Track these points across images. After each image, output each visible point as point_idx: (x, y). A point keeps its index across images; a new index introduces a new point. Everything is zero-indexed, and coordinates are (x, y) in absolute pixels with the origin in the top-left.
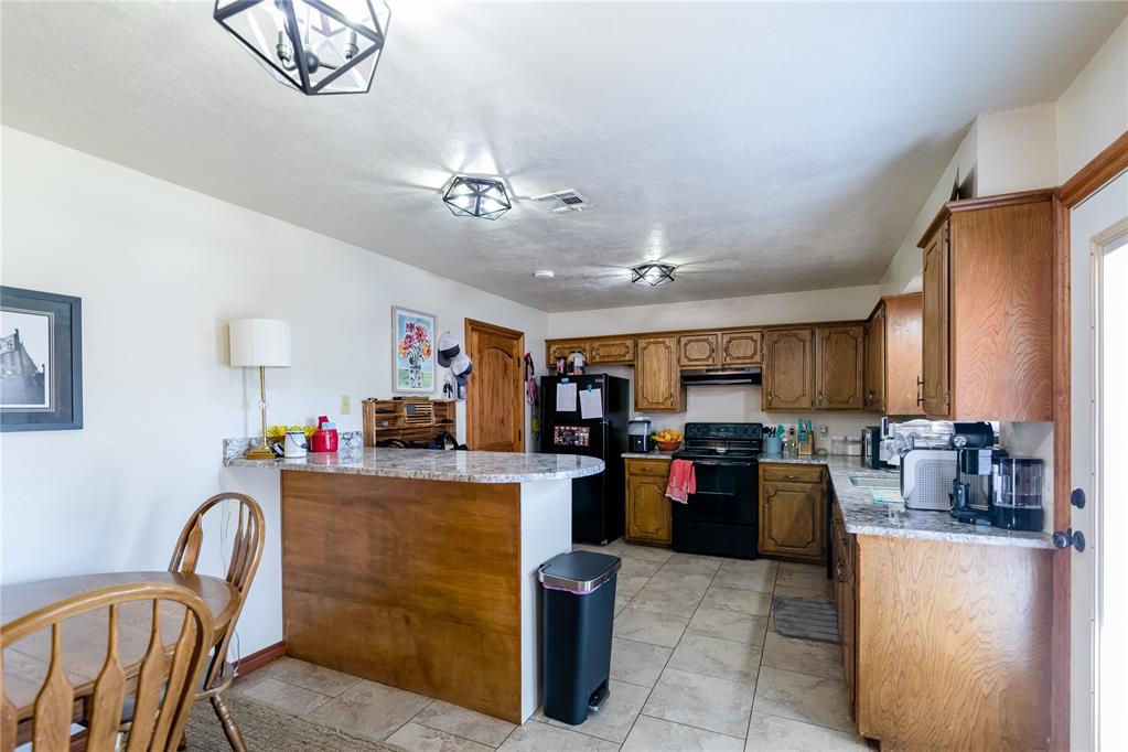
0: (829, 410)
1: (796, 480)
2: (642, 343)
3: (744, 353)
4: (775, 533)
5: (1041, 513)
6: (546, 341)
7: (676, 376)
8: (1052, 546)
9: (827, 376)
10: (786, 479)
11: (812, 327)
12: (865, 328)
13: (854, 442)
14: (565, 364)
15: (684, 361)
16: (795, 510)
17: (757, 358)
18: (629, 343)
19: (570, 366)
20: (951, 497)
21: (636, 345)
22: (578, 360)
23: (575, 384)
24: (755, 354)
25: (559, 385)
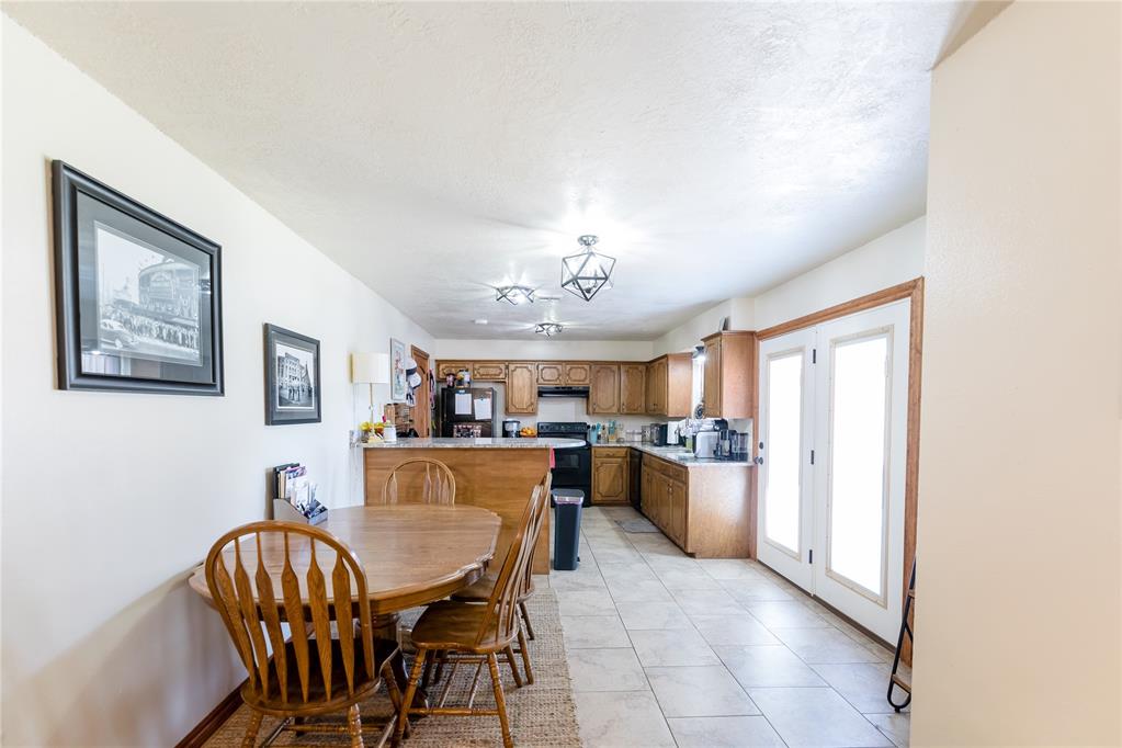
0: (627, 414)
1: (613, 457)
2: (512, 367)
3: (578, 378)
4: (601, 488)
5: (746, 454)
6: (436, 361)
7: (535, 391)
8: (753, 464)
9: (627, 393)
10: (608, 456)
11: (619, 364)
12: (647, 368)
13: (639, 434)
14: (455, 379)
15: (541, 381)
16: (612, 474)
17: (587, 381)
18: (503, 366)
19: (461, 382)
20: (715, 452)
21: (507, 367)
22: (467, 377)
23: (470, 395)
24: (585, 378)
25: (457, 395)
